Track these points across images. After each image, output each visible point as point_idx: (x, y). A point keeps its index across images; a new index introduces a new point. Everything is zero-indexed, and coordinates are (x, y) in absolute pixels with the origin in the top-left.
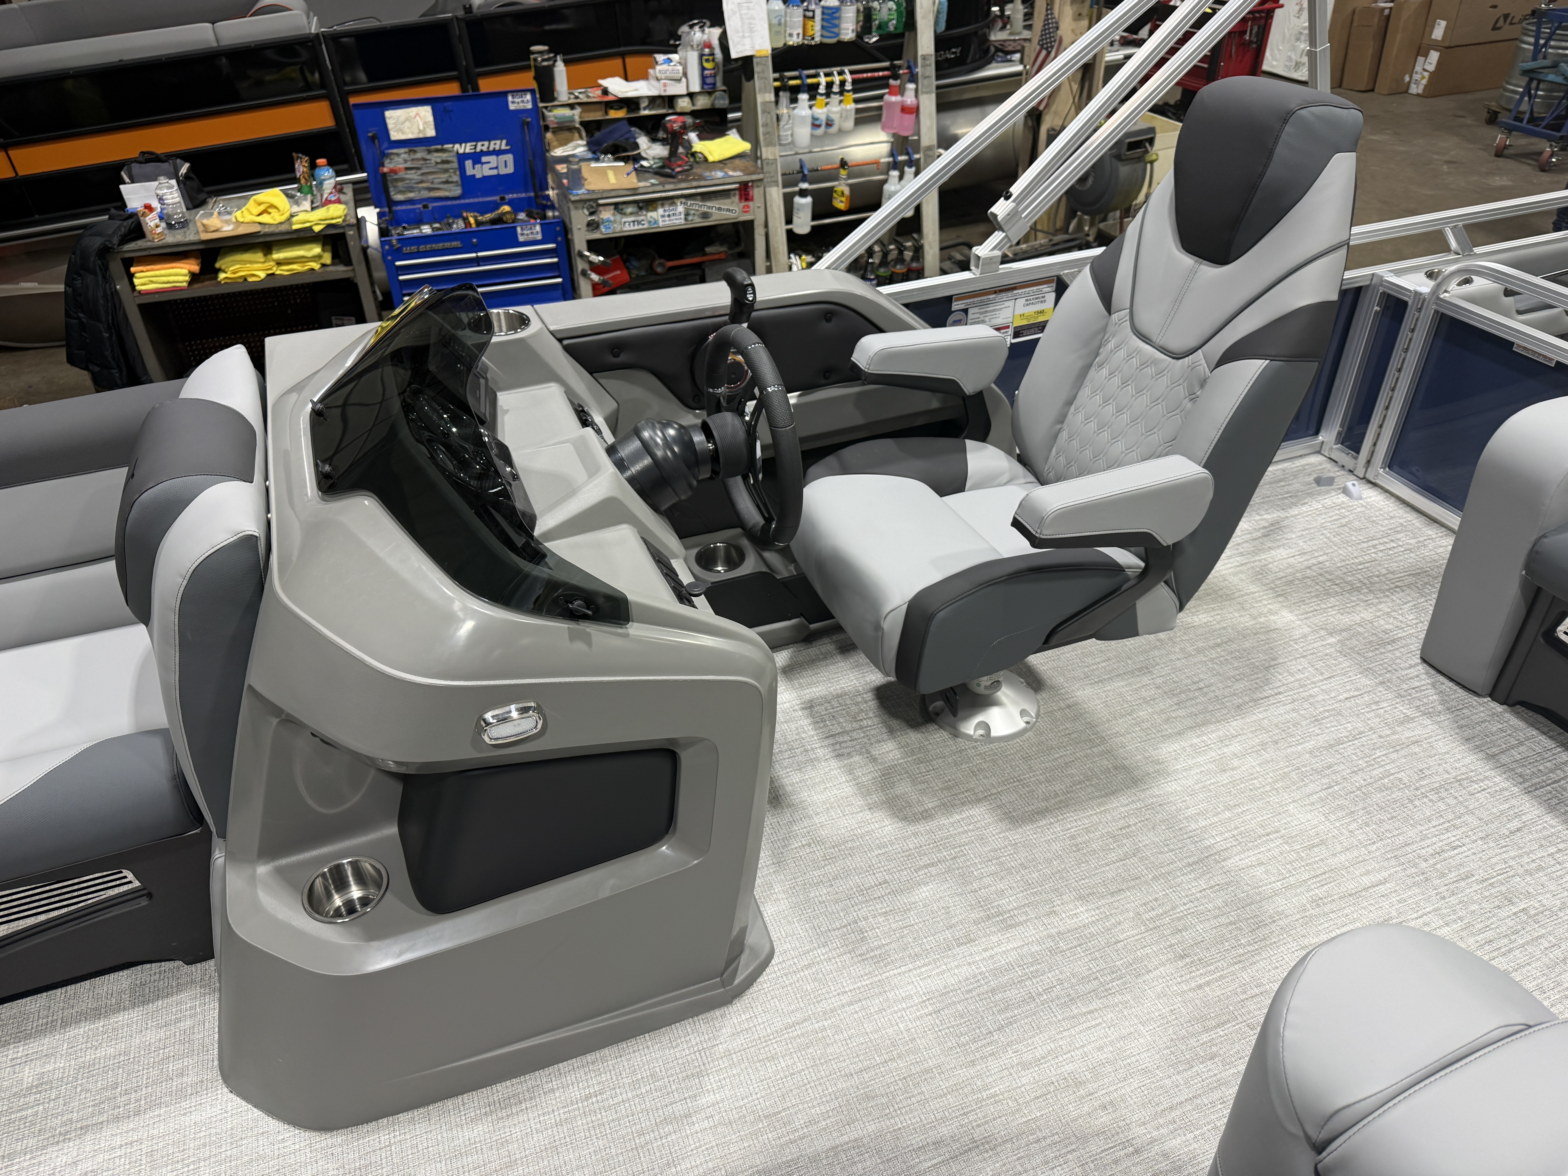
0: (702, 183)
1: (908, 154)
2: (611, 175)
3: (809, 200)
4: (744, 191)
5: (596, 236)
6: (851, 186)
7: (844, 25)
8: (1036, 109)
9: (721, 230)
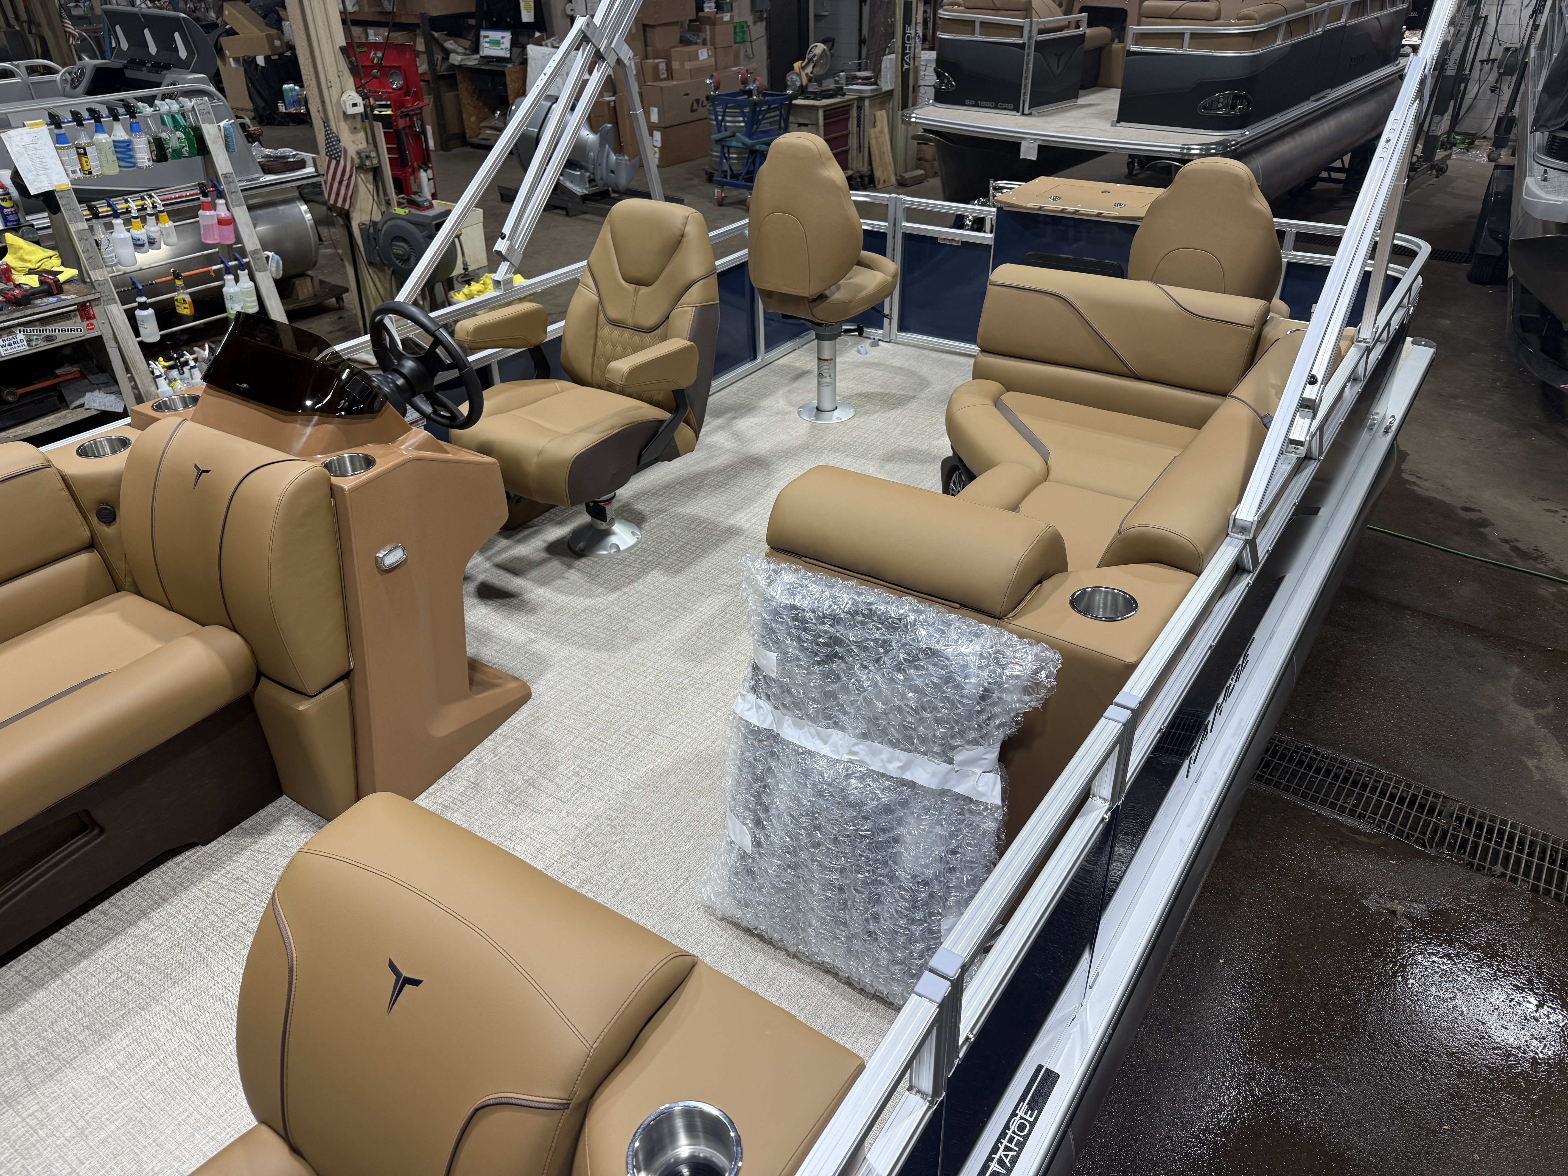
0: (37, 310)
1: (236, 259)
3: (151, 311)
4: (84, 311)
6: (191, 294)
7: (138, 155)
8: (342, 209)
9: (68, 351)
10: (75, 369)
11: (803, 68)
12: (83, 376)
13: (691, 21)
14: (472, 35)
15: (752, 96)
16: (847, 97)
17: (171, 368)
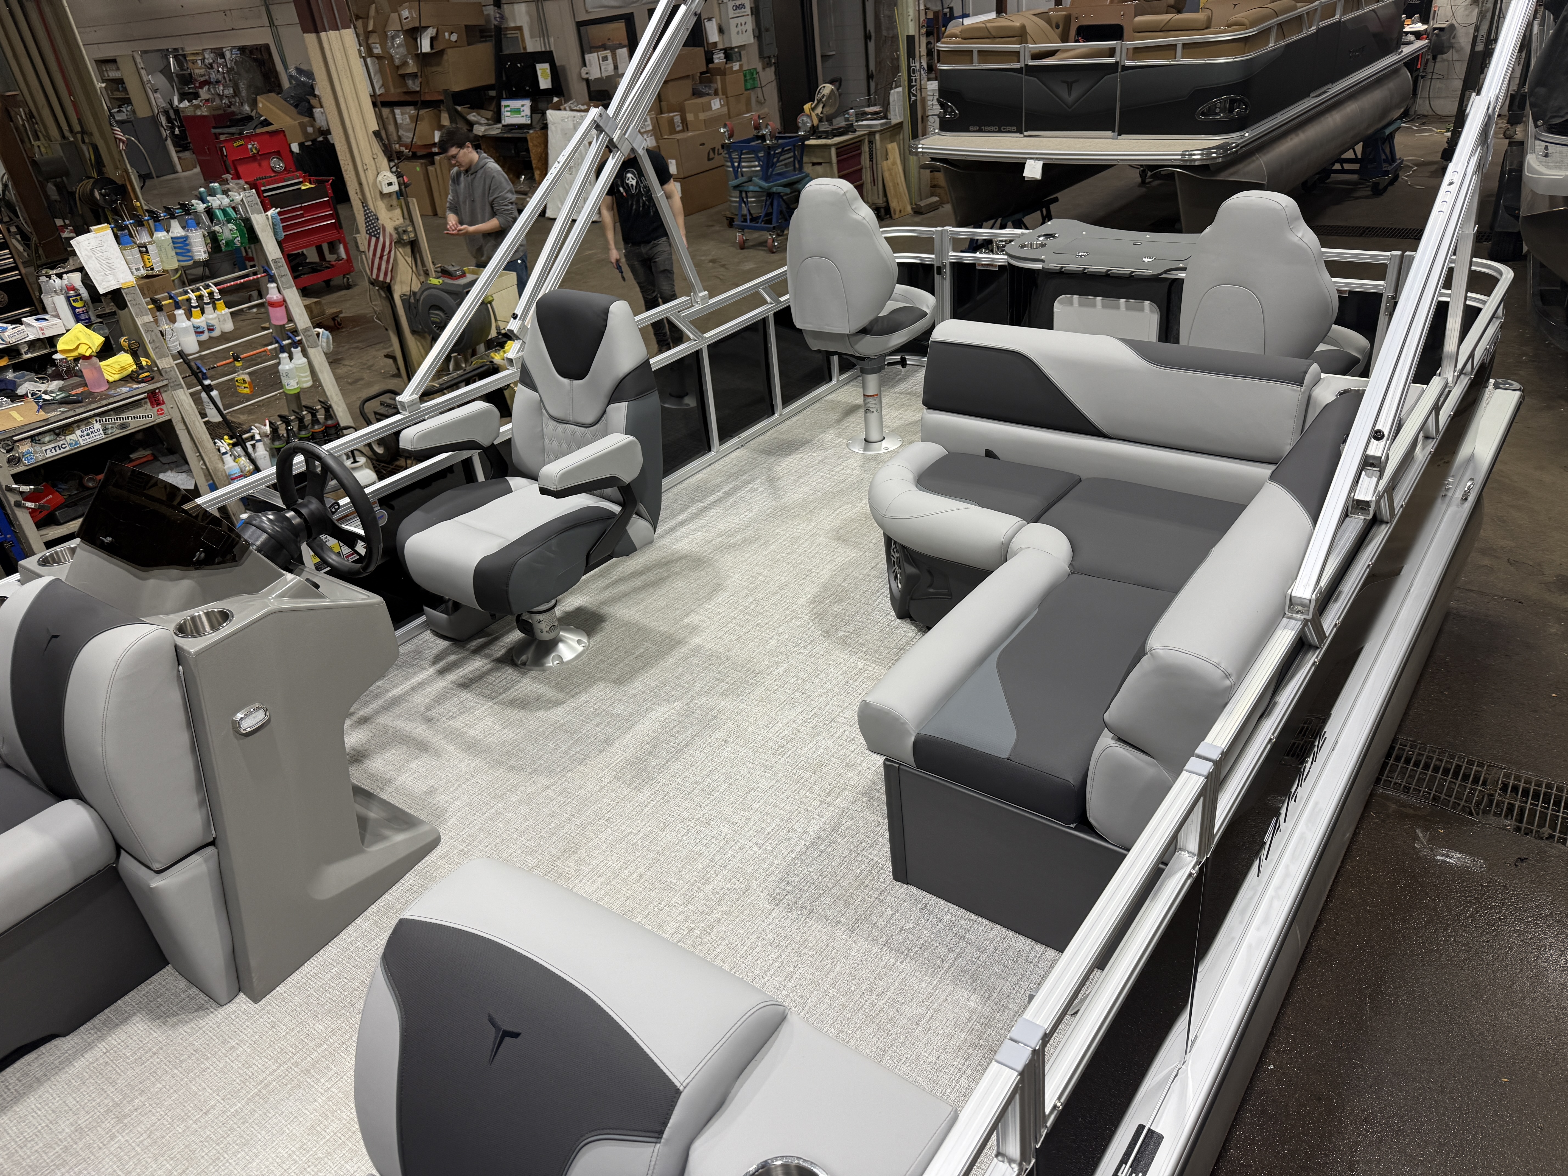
0: (111, 400)
1: (289, 338)
2: (14, 414)
3: (214, 393)
4: (154, 398)
5: (21, 468)
6: (249, 374)
7: (195, 249)
8: (384, 282)
9: (140, 436)
10: (149, 452)
11: (813, 109)
12: (156, 458)
13: (702, 73)
14: (493, 106)
15: (765, 141)
16: (858, 133)
17: (234, 445)
